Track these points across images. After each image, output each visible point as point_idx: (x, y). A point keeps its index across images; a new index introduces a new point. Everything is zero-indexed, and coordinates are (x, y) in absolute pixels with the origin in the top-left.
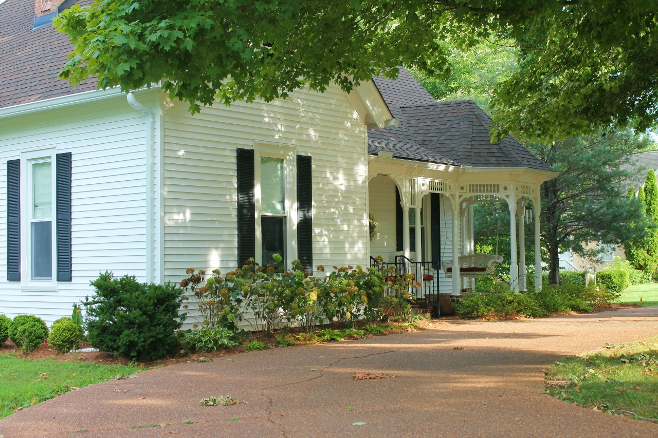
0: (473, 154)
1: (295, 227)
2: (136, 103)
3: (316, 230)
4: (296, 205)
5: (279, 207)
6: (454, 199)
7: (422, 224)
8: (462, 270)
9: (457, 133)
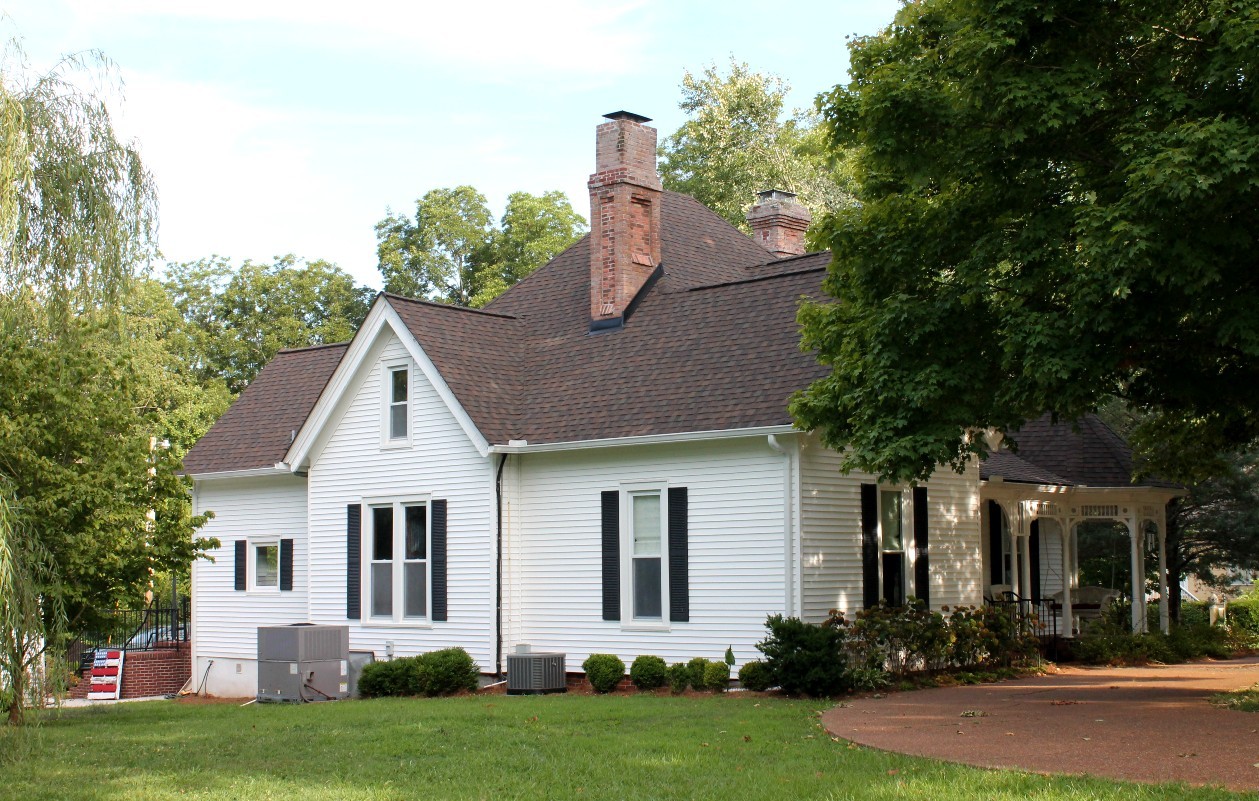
0: (1086, 470)
1: (912, 566)
2: (777, 445)
3: (931, 568)
4: (913, 543)
5: (896, 544)
6: (1064, 523)
7: (1018, 550)
8: (1074, 607)
9: (1065, 443)
